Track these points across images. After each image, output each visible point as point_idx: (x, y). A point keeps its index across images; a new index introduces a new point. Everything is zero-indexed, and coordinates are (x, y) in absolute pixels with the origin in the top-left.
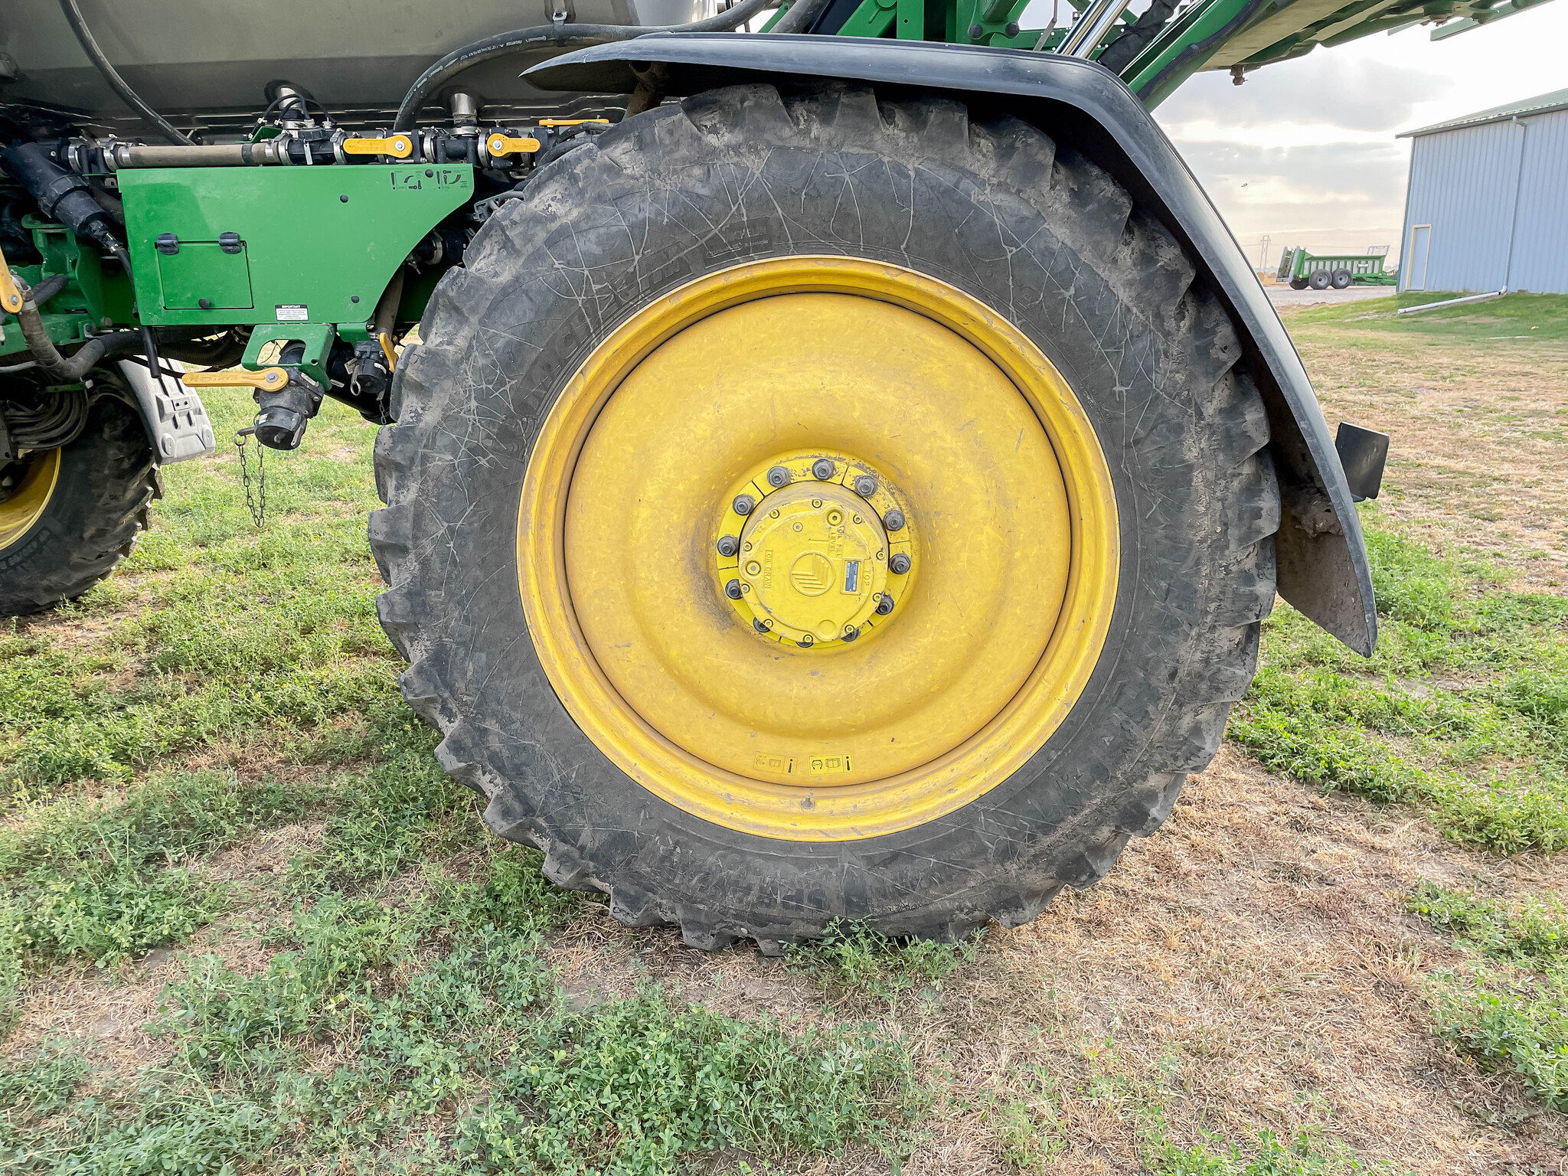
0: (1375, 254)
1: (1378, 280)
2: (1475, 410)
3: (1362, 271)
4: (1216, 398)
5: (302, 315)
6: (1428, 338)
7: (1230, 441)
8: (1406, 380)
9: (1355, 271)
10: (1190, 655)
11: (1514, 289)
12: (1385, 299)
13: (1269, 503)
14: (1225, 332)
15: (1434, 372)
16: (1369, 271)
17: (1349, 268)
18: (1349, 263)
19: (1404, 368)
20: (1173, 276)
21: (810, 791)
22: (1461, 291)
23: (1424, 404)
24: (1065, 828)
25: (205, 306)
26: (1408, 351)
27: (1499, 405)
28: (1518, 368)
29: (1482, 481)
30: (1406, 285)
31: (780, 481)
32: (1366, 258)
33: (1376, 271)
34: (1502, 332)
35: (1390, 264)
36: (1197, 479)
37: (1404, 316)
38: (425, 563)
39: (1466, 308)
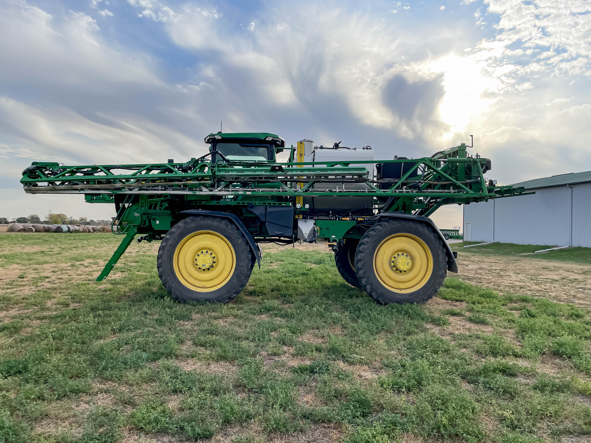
0: (456, 229)
1: (458, 238)
2: (481, 269)
3: (452, 234)
4: (441, 248)
5: (335, 237)
6: (472, 254)
7: (443, 252)
8: (466, 263)
9: (450, 234)
10: (441, 273)
11: (496, 241)
12: (460, 243)
13: (447, 258)
14: (441, 242)
15: (473, 261)
16: (455, 235)
17: (448, 233)
18: (448, 232)
19: (465, 260)
20: (437, 236)
21: (401, 289)
22: (481, 241)
23: (470, 267)
24: (429, 292)
25: (324, 235)
26: (467, 257)
27: (487, 268)
28: (494, 261)
29: (480, 278)
30: (465, 239)
31: (398, 255)
32: (453, 231)
33: (457, 235)
34: (493, 253)
35: (461, 232)
36: (440, 255)
37: (465, 248)
38: (364, 262)
39: (483, 247)
